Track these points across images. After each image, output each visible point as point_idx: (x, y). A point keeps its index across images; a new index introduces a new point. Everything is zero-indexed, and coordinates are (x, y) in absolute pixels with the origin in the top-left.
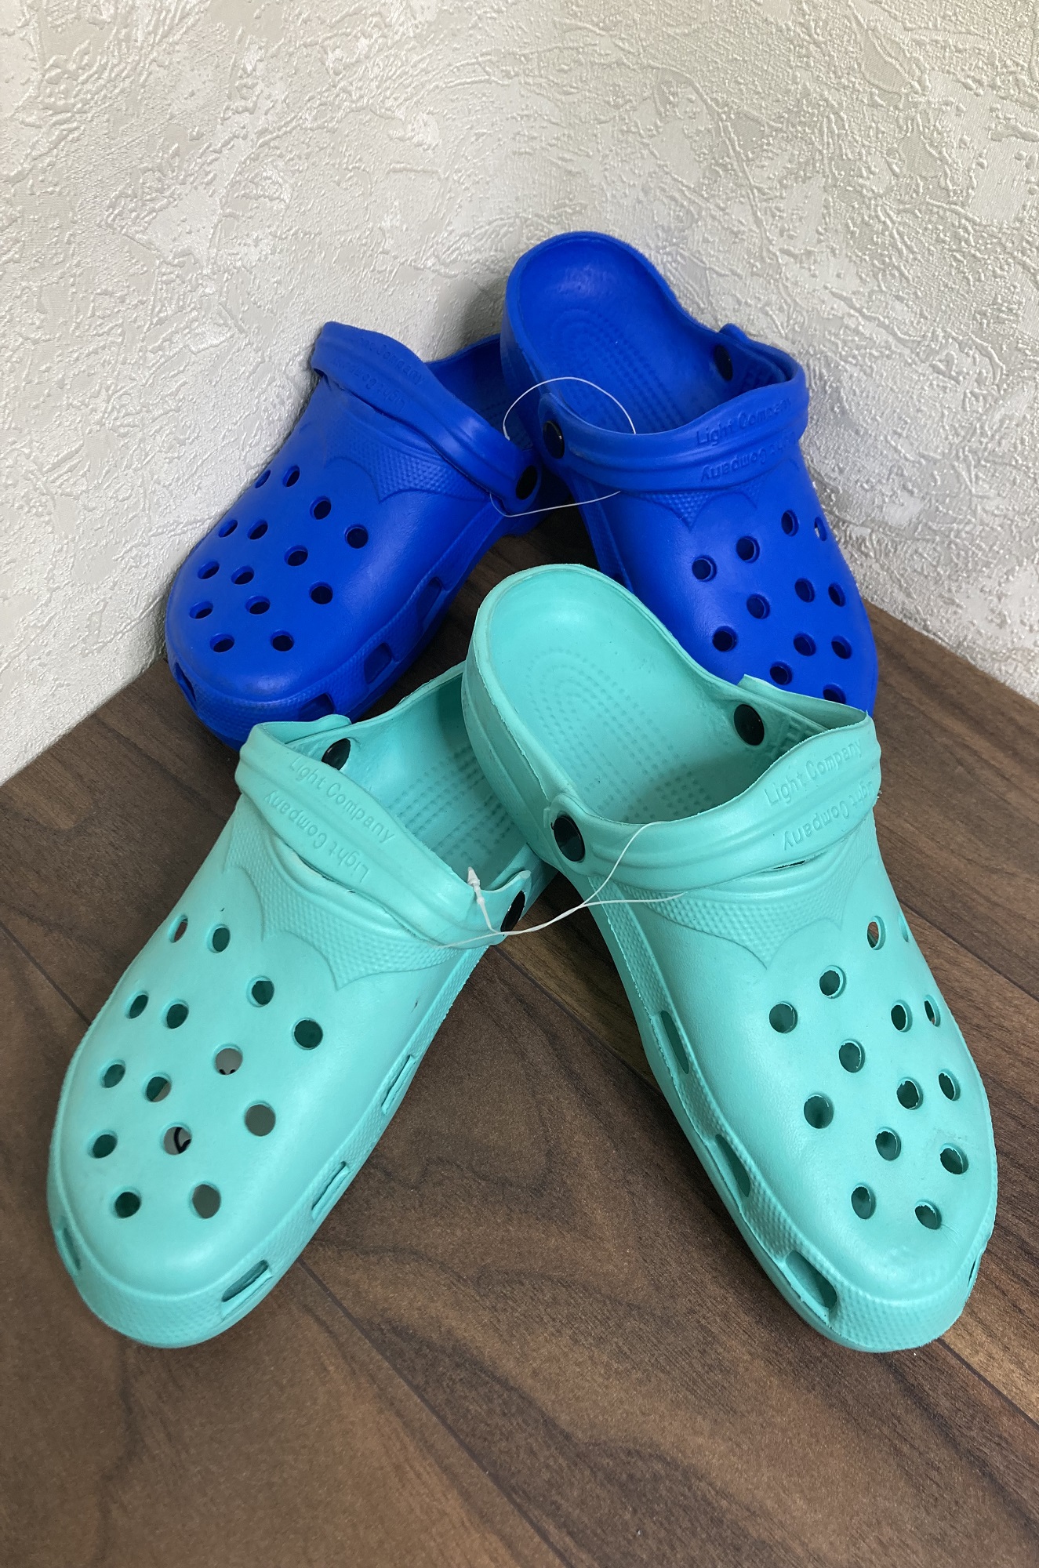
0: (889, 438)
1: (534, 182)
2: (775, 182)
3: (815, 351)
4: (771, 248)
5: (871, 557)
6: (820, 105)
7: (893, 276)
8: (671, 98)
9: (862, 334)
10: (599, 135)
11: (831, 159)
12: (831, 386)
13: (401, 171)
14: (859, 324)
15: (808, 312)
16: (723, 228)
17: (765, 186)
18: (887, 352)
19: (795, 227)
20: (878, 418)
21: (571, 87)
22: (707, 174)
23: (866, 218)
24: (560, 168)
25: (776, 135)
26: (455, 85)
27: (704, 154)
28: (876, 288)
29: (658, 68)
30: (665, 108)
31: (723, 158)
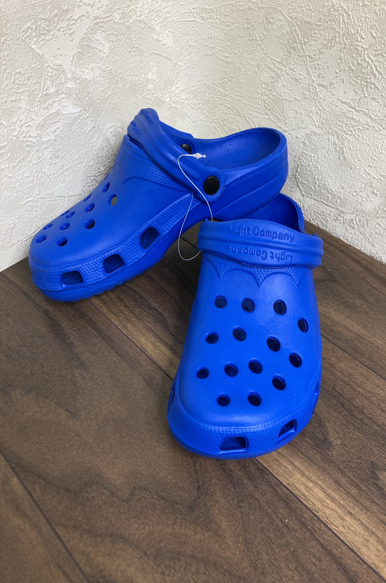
0: (366, 169)
2: (317, 51)
3: (332, 131)
4: (314, 84)
5: (355, 229)
6: (339, 10)
7: (371, 88)
8: (271, 20)
9: (355, 119)
10: (240, 44)
11: (343, 35)
12: (339, 147)
13: (156, 54)
14: (354, 114)
15: (329, 112)
16: (292, 78)
17: (312, 55)
18: (367, 127)
19: (325, 72)
20: (361, 159)
21: (230, 22)
22: (286, 54)
23: (359, 61)
25: (318, 28)
26: (181, 21)
27: (285, 44)
28: (363, 96)
29: (266, 8)
30: (268, 26)
31: (293, 44)
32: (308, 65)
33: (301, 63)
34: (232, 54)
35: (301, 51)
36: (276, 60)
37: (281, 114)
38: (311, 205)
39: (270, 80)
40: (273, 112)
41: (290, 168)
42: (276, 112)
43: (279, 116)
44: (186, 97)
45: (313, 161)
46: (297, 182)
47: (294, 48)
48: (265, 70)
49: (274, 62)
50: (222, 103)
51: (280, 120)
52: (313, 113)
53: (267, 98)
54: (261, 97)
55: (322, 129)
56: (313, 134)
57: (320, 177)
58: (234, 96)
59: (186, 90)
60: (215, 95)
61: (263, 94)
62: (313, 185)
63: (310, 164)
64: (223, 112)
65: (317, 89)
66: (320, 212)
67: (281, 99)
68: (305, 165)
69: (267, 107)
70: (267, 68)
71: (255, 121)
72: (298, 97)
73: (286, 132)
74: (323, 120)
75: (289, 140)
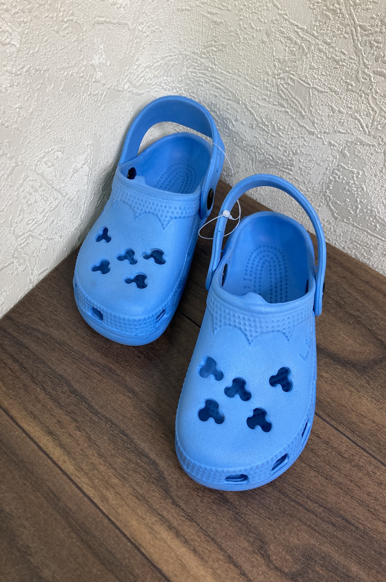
1: (191, 30)
2: (377, 21)
4: (366, 70)
13: (102, 23)
16: (328, 58)
17: (367, 25)
22: (319, 18)
24: (209, 19)
32: (358, 40)
33: (345, 35)
34: (222, 10)
35: (347, 16)
36: (300, 26)
37: (306, 109)
38: (347, 231)
39: (288, 56)
40: (292, 104)
41: (318, 182)
42: (298, 104)
43: (303, 111)
44: (153, 75)
45: (355, 178)
46: (327, 202)
47: (333, 10)
48: (281, 41)
49: (296, 29)
50: (208, 81)
51: (303, 117)
52: (362, 113)
53: (282, 82)
54: (273, 80)
55: (374, 137)
56: (358, 143)
57: (366, 200)
58: (227, 73)
59: (152, 66)
60: (197, 69)
61: (276, 77)
62: (352, 208)
63: (350, 183)
64: (211, 94)
65: (372, 79)
66: (361, 242)
67: (307, 87)
68: (342, 182)
69: (283, 95)
70: (285, 37)
71: (261, 112)
72: (336, 86)
73: (313, 135)
74: (377, 125)
75: (318, 146)
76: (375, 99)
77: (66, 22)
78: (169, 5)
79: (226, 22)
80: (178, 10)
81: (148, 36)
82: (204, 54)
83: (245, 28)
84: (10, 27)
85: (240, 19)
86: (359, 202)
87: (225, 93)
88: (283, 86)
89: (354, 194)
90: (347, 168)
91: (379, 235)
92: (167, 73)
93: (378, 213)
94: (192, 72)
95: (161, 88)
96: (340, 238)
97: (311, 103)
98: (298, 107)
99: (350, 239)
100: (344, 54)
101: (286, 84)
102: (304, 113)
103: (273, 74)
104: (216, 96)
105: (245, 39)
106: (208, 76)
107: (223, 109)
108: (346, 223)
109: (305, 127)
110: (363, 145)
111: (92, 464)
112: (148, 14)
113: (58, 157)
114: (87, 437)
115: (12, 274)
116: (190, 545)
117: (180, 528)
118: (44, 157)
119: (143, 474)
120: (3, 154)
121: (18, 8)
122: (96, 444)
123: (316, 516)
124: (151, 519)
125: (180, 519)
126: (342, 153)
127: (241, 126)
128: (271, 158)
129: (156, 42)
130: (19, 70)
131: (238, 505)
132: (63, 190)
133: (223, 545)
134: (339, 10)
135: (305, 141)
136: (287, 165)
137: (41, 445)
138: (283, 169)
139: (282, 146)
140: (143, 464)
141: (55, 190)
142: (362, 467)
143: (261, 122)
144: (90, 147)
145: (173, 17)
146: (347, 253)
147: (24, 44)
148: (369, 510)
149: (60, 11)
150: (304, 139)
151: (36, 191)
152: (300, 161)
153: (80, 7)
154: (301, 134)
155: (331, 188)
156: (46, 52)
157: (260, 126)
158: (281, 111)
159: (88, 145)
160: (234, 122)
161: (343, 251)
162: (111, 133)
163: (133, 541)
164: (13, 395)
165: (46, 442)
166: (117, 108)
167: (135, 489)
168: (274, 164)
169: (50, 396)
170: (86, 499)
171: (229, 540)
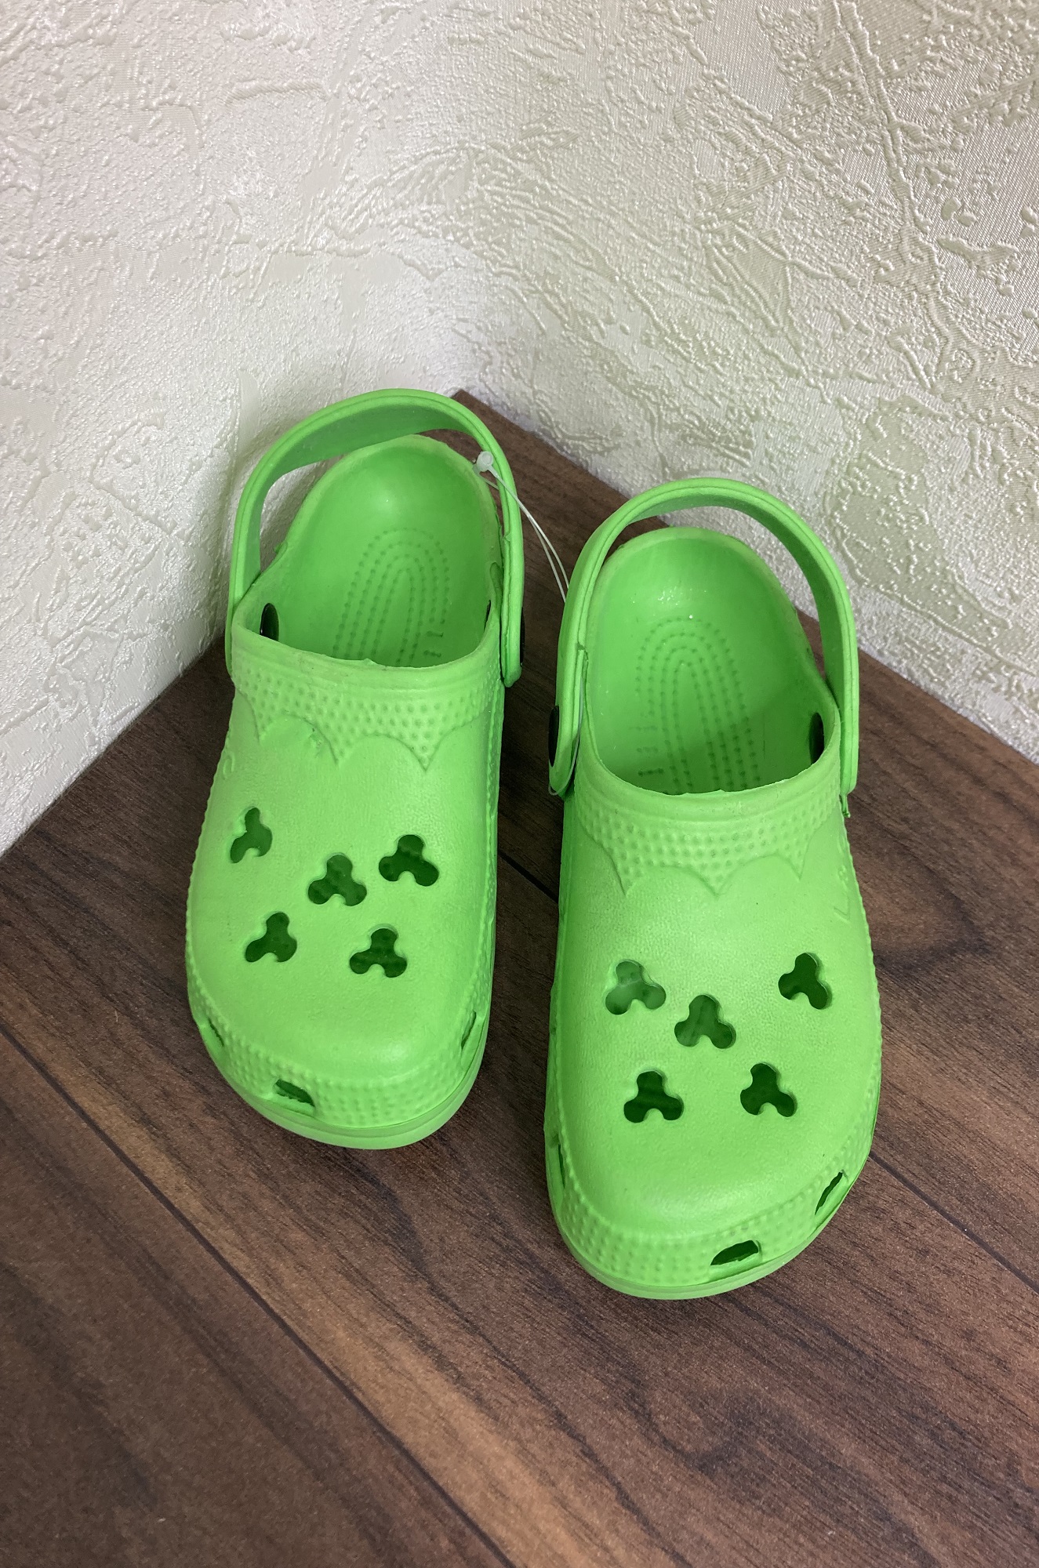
32: (899, 161)
33: (868, 146)
34: (564, 49)
35: (871, 101)
36: (758, 112)
37: (778, 314)
38: (888, 615)
39: (730, 181)
40: (743, 297)
41: (811, 491)
42: (757, 299)
43: (770, 318)
44: (391, 202)
45: (902, 491)
46: (837, 539)
47: (837, 82)
48: (710, 141)
49: (746, 117)
50: (535, 216)
51: (772, 332)
52: (913, 339)
53: (718, 241)
54: (695, 234)
55: (945, 399)
56: (908, 409)
57: (929, 546)
58: (581, 204)
59: (389, 180)
60: (507, 188)
61: (703, 227)
62: (898, 561)
63: (892, 500)
64: (542, 250)
65: (936, 260)
66: (923, 641)
67: (778, 260)
68: (872, 497)
69: (720, 272)
70: (720, 134)
71: (669, 308)
72: (849, 267)
73: (797, 378)
74: (951, 370)
75: (809, 405)
76: (945, 307)
77: (155, 110)
78: (426, 28)
79: (572, 79)
80: (451, 41)
81: (374, 108)
82: (523, 151)
83: (622, 101)
84: (13, 145)
85: (609, 78)
86: (913, 548)
87: (577, 251)
88: (721, 253)
89: (901, 528)
90: (882, 464)
91: (965, 630)
92: (430, 195)
93: (961, 577)
94: (492, 193)
95: (414, 231)
96: (870, 628)
97: (789, 301)
98: (757, 305)
99: (896, 634)
100: (867, 192)
101: (727, 247)
102: (773, 322)
103: (696, 218)
104: (556, 257)
105: (621, 125)
106: (534, 206)
107: (574, 291)
108: (885, 594)
109: (777, 357)
110: (920, 415)
111: (245, 1195)
112: (373, 55)
113: (148, 439)
114: (232, 1131)
115: (44, 729)
116: (468, 1386)
117: (447, 1348)
118: (113, 444)
119: (364, 1221)
120: (11, 452)
121: (31, 96)
122: (252, 1149)
123: (766, 1325)
124: (378, 1326)
125: (448, 1328)
126: (868, 426)
127: (621, 335)
128: (696, 422)
129: (397, 122)
130: (41, 247)
131: (584, 1297)
132: (165, 517)
133: (543, 1389)
134: (850, 84)
135: (777, 388)
136: (737, 443)
137: (124, 1148)
138: (727, 452)
139: (722, 395)
140: (363, 1198)
141: (144, 520)
142: (883, 1211)
143: (669, 331)
144: (231, 403)
145: (439, 58)
146: (889, 664)
147: (50, 181)
148: (890, 1315)
149: (139, 84)
150: (776, 384)
151: (97, 528)
152: (767, 437)
153: (189, 67)
154: (768, 371)
155: (845, 508)
156: (107, 192)
157: (666, 343)
158: (717, 311)
159: (224, 400)
160: (602, 326)
161: (879, 659)
162: (285, 361)
163: (338, 1375)
164: (57, 1028)
165: (135, 1141)
166: (298, 297)
167: (343, 1257)
168: (704, 436)
169: (143, 1029)
170: (229, 1278)
171: (559, 1377)
